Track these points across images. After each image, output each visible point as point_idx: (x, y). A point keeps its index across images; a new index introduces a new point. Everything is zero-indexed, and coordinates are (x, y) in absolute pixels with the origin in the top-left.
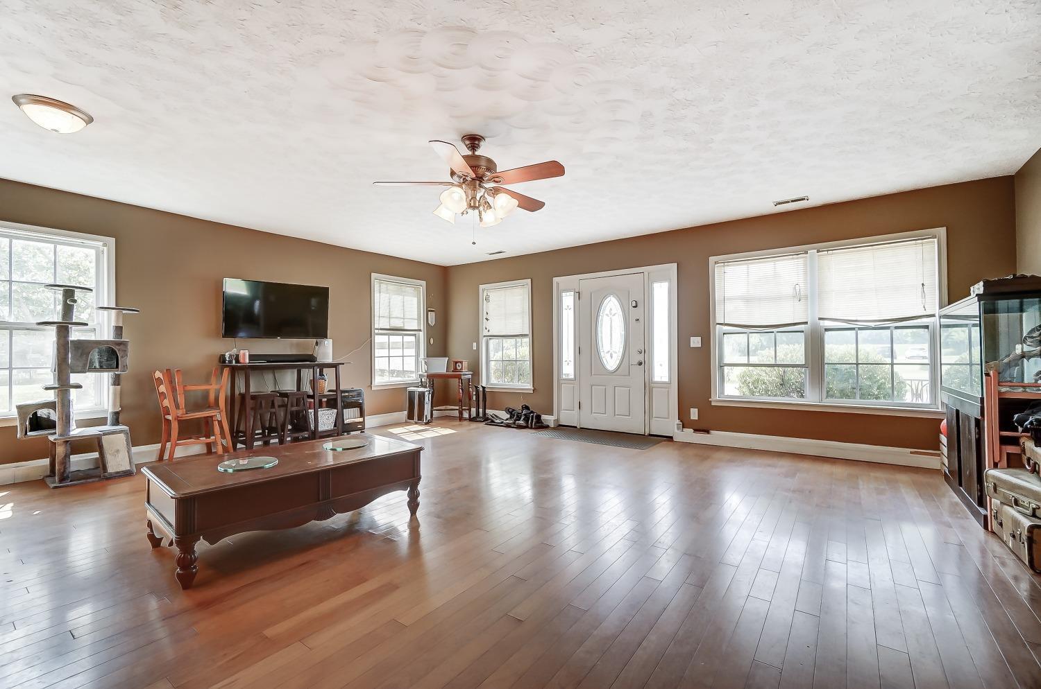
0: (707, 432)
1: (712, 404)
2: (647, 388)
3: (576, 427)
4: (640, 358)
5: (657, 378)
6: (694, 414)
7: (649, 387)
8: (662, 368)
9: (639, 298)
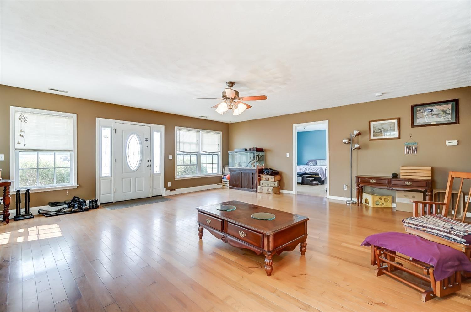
0: (175, 190)
1: (176, 180)
2: (151, 177)
3: (112, 202)
4: (149, 163)
5: (155, 172)
6: (169, 184)
7: (152, 176)
8: (158, 167)
9: (148, 137)
